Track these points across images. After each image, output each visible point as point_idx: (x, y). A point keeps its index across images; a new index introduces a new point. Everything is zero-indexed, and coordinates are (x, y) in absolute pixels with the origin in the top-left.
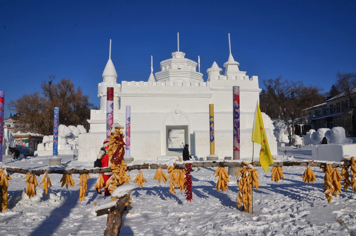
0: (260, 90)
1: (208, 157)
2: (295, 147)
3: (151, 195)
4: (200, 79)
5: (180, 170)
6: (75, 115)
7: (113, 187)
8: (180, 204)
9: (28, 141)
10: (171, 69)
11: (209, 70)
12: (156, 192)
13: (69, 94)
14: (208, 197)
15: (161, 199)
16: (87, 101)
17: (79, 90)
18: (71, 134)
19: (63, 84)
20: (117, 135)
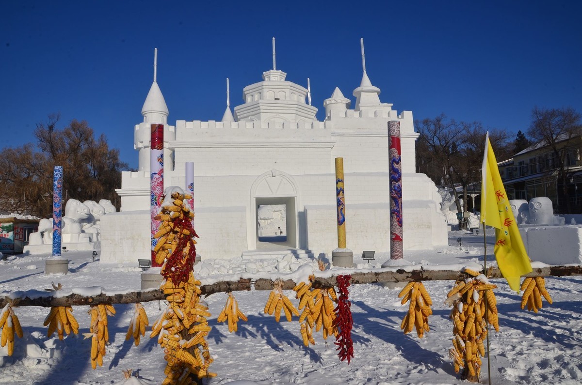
0: (417, 135)
1: (334, 251)
2: (469, 232)
3: (247, 338)
4: (313, 117)
5: (322, 291)
6: (95, 183)
7: (169, 336)
8: (316, 362)
9: (12, 229)
10: (263, 99)
11: (328, 103)
12: (255, 329)
13: (84, 147)
14: (368, 340)
15: (270, 347)
16: (116, 159)
17: (102, 140)
18: (88, 216)
19: (74, 130)
20: (177, 214)
